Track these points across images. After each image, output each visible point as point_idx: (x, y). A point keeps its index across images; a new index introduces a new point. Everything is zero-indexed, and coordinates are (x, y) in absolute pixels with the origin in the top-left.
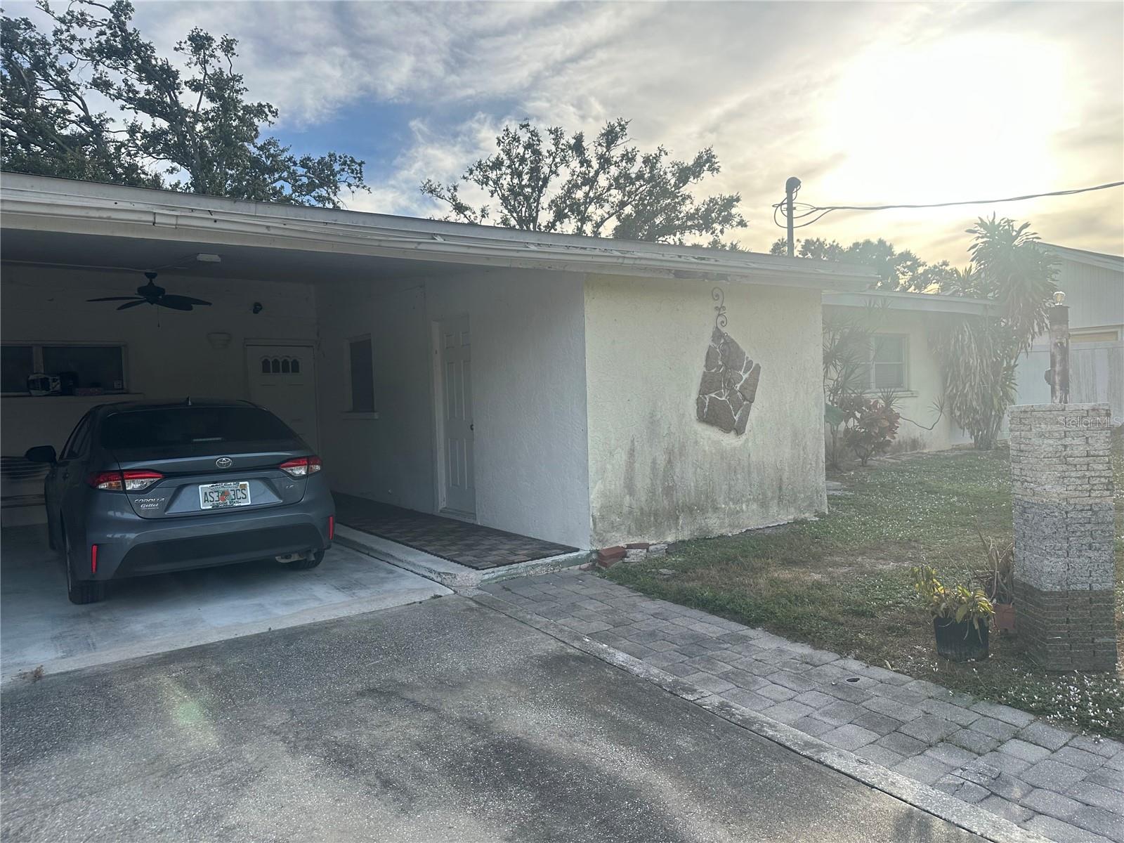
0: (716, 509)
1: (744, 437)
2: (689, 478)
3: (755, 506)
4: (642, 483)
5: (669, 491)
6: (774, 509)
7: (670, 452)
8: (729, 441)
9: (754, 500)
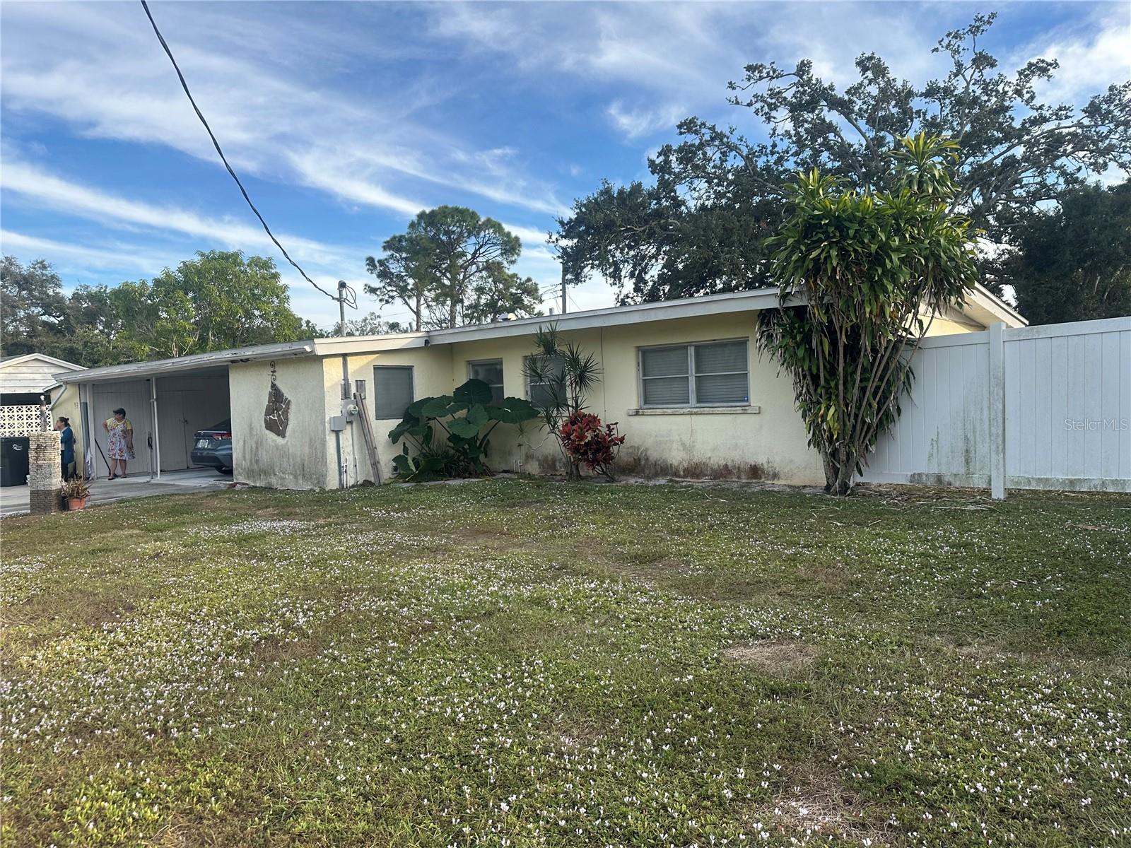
0: (275, 475)
1: (286, 439)
2: (264, 457)
3: (291, 477)
4: (248, 457)
5: (257, 461)
6: (301, 481)
7: (257, 443)
8: (279, 440)
9: (292, 474)
